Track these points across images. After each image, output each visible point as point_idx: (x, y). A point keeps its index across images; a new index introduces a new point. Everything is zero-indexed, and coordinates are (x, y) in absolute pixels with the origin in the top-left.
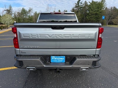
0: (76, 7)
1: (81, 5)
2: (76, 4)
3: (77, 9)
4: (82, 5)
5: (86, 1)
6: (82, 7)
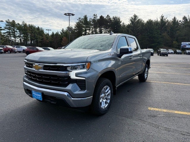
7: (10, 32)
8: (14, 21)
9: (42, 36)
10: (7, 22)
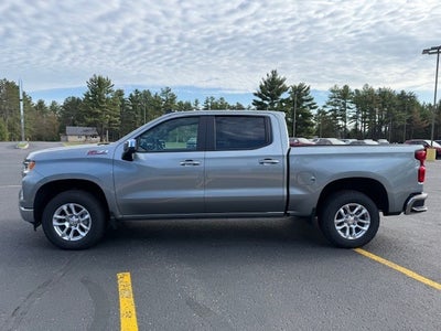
7: (335, 110)
8: (346, 87)
9: (410, 112)
10: (332, 91)
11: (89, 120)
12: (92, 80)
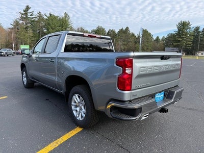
0: (22, 19)
1: (31, 17)
2: (22, 14)
3: (24, 22)
4: (33, 18)
5: (40, 12)
6: (33, 21)
11: (175, 44)
12: (179, 24)
